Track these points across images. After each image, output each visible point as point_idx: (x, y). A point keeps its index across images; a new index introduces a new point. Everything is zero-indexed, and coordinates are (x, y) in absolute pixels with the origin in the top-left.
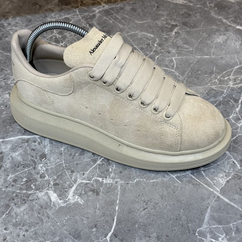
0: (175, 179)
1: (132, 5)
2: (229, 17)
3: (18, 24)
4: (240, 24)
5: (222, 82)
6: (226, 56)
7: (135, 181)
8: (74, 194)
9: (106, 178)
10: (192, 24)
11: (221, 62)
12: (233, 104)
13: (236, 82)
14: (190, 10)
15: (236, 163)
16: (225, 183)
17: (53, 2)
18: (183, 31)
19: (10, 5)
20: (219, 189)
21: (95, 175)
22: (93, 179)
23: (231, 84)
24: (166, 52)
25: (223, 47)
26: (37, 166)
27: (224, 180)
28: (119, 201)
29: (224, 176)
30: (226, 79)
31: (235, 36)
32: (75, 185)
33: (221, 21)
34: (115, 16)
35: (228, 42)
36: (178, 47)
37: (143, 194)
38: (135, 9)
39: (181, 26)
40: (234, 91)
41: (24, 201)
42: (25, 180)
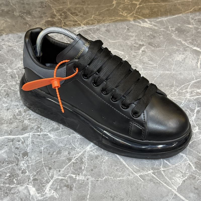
0: (138, 178)
1: (106, 27)
2: (187, 39)
3: (10, 40)
4: (196, 46)
5: (181, 94)
6: (184, 72)
7: (104, 178)
8: (50, 189)
9: (79, 175)
10: (156, 44)
11: (180, 77)
12: (190, 114)
13: (192, 95)
14: (155, 33)
15: (192, 165)
16: (181, 182)
17: (41, 23)
18: (149, 50)
19: (5, 24)
20: (176, 188)
21: (69, 172)
22: (67, 176)
23: (188, 96)
24: (134, 67)
25: (182, 64)
26: (20, 163)
27: (181, 180)
28: (89, 196)
29: (180, 176)
30: (184, 91)
31: (192, 56)
32: (51, 181)
33: (180, 42)
34: (92, 35)
35: (186, 60)
36: (144, 63)
37: (110, 191)
38: (109, 30)
39: (147, 45)
40: (190, 102)
41: (6, 194)
42: (8, 175)
